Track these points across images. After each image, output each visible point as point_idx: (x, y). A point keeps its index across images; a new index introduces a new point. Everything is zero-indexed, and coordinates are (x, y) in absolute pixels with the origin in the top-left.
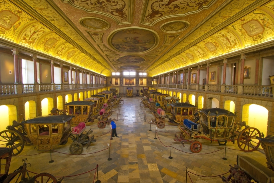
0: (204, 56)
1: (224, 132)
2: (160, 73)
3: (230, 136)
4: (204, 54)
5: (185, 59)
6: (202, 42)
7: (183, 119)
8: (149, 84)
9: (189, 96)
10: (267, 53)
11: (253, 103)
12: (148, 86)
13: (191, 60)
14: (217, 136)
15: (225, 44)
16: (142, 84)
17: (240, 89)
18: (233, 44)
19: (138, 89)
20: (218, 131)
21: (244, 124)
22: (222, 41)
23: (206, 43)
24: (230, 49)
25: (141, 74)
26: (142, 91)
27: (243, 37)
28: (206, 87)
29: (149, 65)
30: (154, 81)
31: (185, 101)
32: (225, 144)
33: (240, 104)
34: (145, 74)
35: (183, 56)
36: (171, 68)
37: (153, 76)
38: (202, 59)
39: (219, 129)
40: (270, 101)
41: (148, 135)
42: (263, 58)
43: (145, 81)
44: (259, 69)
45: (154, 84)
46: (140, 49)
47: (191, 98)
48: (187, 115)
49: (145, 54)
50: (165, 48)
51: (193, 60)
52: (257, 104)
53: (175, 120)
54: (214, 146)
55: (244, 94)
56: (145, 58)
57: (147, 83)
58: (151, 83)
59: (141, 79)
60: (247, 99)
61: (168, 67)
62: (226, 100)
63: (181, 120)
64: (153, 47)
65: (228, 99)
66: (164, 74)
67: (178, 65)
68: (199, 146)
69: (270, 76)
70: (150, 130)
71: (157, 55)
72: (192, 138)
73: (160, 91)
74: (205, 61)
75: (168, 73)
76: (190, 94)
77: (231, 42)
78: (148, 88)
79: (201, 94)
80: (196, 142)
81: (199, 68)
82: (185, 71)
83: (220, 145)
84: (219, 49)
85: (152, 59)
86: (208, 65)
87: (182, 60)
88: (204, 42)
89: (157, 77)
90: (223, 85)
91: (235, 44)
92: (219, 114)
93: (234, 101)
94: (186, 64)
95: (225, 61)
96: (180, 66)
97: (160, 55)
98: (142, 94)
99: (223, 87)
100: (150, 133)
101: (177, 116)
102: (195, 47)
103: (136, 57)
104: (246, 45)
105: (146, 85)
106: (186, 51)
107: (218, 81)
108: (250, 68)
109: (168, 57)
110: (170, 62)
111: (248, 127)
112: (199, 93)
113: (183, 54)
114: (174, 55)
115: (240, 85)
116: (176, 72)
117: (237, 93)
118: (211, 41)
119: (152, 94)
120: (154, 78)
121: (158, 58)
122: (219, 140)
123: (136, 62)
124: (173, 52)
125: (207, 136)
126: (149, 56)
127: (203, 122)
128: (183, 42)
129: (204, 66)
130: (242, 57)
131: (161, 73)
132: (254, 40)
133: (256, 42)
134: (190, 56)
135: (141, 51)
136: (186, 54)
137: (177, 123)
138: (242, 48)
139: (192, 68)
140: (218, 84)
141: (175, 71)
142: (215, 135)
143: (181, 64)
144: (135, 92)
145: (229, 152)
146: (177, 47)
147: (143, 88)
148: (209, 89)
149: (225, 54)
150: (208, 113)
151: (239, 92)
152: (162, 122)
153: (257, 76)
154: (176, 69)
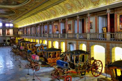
0: (63, 13)
1: (83, 66)
2: (26, 24)
3: (87, 68)
4: (64, 11)
5: (49, 14)
6: (62, 2)
7: (53, 61)
8: (15, 34)
9: (54, 43)
10: (100, 14)
11: (96, 44)
12: (14, 36)
13: (54, 15)
14: (80, 70)
15: (78, 6)
16: (9, 34)
17: (88, 36)
18: (83, 6)
19: (4, 39)
20: (80, 66)
21: (93, 59)
22: (76, 3)
23: (65, 3)
24: (81, 9)
25: (7, 25)
26: (8, 41)
27: (88, 2)
28: (66, 35)
29: (17, 17)
30: (20, 31)
31: (50, 47)
32: (85, 74)
33: (89, 45)
34: (11, 25)
35: (47, 12)
36: (37, 21)
37: (19, 27)
38: (62, 15)
39: (81, 64)
40: (105, 43)
41: (27, 79)
42: (99, 16)
43: (11, 31)
44: (97, 23)
45: (20, 34)
46: (13, 3)
47: (54, 44)
48: (56, 57)
49: (17, 8)
50: (35, 4)
51: (55, 15)
52: (98, 45)
53: (47, 63)
54: (78, 77)
55: (91, 39)
56: (15, 11)
57: (14, 33)
58: (18, 33)
59: (7, 30)
60: (93, 42)
61: (34, 20)
62: (80, 44)
63: (51, 62)
64: (26, 3)
65: (82, 43)
66: (30, 25)
67: (43, 19)
68: (70, 79)
69: (103, 28)
70: (28, 74)
71: (26, 10)
72: (65, 73)
73: (27, 40)
74: (65, 17)
75: (34, 25)
76: (54, 41)
77: (81, 4)
78: (15, 38)
79: (63, 40)
80: (67, 76)
81: (60, 21)
82: (49, 23)
83: (82, 75)
84: (74, 9)
85: (21, 13)
86: (67, 20)
87: (47, 15)
88: (64, 3)
89: (23, 28)
90: (77, 33)
91: (84, 6)
92: (80, 54)
93: (85, 44)
94: (49, 18)
95: (78, 17)
96: (44, 19)
97: (30, 9)
98: (9, 43)
99: (78, 35)
100: (28, 77)
101: (49, 59)
102: (57, 6)
103: (6, 10)
104: (90, 8)
105: (12, 35)
106: (50, 8)
107: (73, 31)
108: (92, 22)
109: (35, 11)
110: (36, 15)
111: (95, 61)
112: (61, 40)
113: (48, 10)
114: (40, 10)
115: (88, 33)
116: (42, 24)
117: (87, 39)
118: (69, 3)
119: (22, 43)
120: (20, 28)
121: (27, 11)
122: (81, 72)
123: (5, 14)
124: (40, 8)
125: (74, 70)
126: (20, 9)
127: (70, 61)
128: (50, 1)
129: (64, 20)
130: (89, 15)
131: (28, 25)
132: (94, 5)
133: (95, 6)
134: (53, 12)
135: (14, 5)
136: (50, 10)
137: (49, 65)
138: (88, 9)
139: (55, 21)
140: (73, 33)
141: (40, 23)
142: (78, 69)
143: (46, 18)
144: (2, 42)
145: (87, 79)
146: (45, 4)
147: (10, 38)
148: (68, 37)
149: (77, 12)
150: (73, 54)
151: (88, 38)
152: (37, 66)
153: (96, 27)
154: (41, 21)
